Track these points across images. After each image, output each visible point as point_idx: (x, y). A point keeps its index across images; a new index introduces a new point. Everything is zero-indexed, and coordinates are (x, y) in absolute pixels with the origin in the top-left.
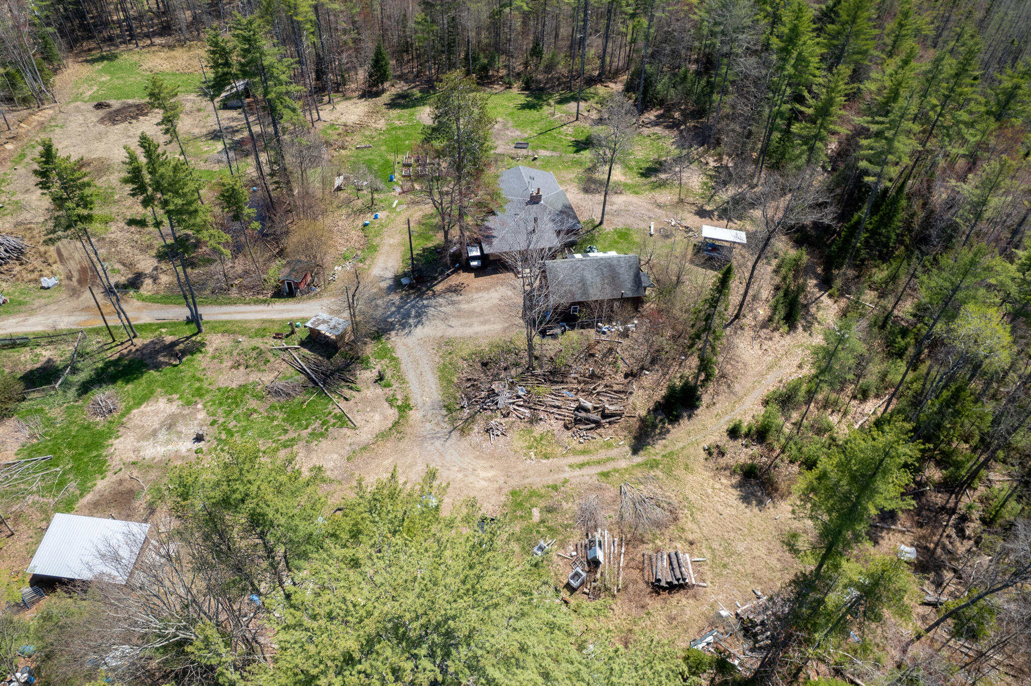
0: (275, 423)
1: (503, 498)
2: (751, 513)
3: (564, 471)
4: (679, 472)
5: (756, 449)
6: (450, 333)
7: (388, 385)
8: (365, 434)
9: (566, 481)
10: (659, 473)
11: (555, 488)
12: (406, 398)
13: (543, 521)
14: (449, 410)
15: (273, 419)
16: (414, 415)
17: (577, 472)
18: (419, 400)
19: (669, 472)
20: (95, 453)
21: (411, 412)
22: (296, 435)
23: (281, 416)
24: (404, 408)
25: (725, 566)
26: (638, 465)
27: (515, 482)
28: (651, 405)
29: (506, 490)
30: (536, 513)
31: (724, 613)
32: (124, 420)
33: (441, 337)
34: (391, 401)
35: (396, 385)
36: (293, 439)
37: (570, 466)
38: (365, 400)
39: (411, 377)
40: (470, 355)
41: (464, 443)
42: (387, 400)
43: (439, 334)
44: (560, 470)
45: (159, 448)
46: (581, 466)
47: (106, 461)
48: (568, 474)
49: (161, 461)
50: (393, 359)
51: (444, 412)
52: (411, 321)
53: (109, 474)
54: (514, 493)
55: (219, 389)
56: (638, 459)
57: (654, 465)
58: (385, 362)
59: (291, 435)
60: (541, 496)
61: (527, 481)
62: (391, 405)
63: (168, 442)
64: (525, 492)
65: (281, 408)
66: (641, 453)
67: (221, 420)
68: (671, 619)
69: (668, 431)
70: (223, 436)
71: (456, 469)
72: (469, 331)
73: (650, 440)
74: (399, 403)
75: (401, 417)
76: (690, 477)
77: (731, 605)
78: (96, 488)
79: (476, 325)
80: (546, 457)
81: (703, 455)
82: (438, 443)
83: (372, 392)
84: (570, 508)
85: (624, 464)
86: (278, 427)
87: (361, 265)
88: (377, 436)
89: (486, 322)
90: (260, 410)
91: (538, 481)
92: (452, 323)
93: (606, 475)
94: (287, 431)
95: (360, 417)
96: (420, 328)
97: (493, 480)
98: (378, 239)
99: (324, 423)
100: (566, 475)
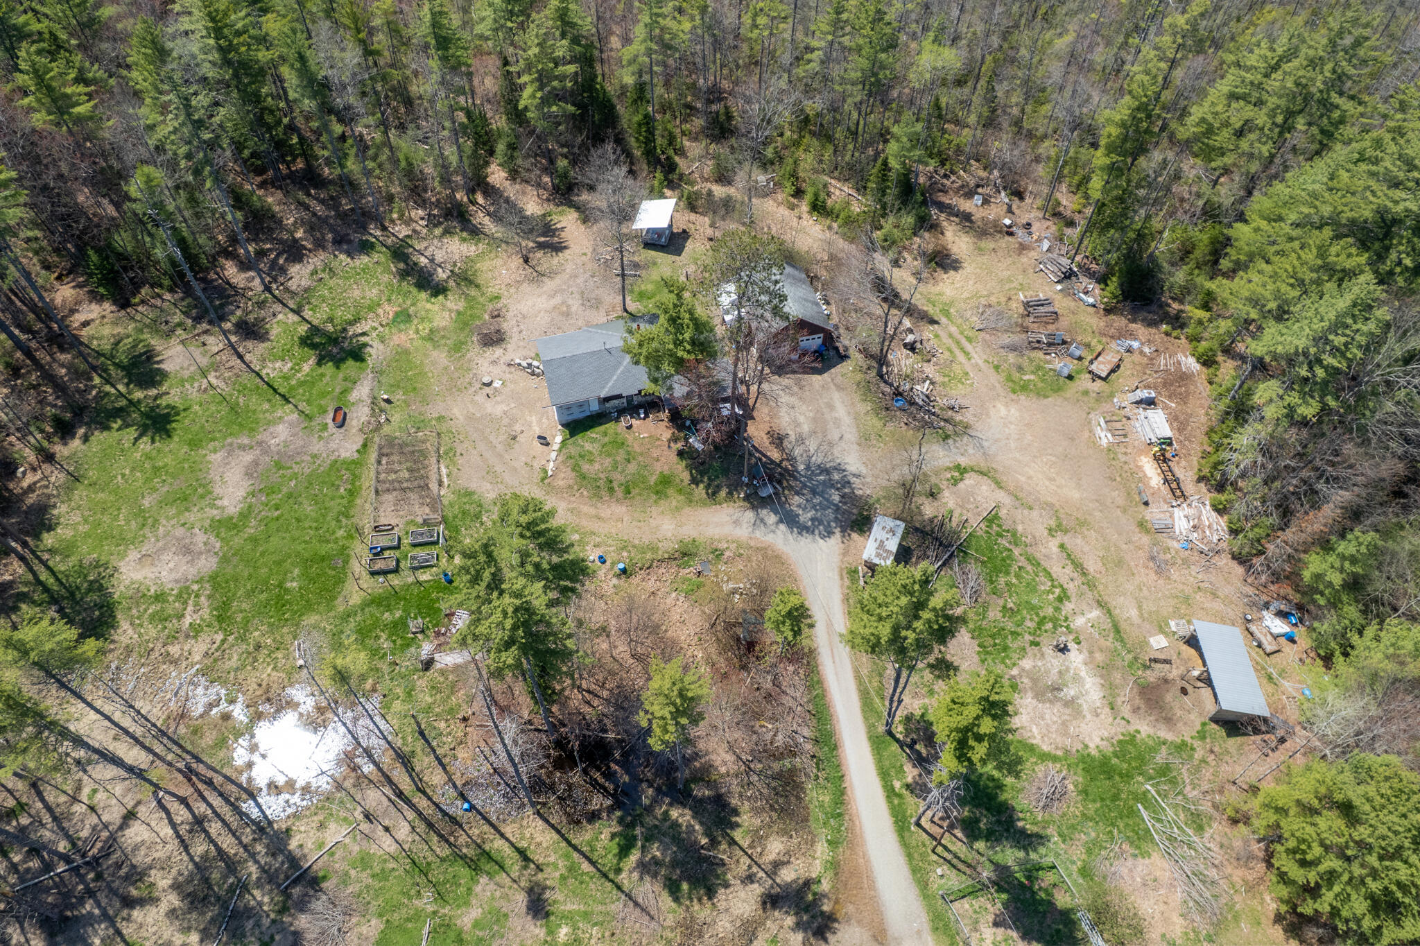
0: (1014, 581)
1: (1022, 398)
2: (967, 267)
3: (977, 365)
4: (945, 299)
6: (851, 437)
7: (937, 487)
8: (1001, 496)
9: (987, 362)
10: (952, 310)
11: (997, 368)
12: (948, 469)
13: (1033, 373)
14: (948, 437)
15: (1009, 585)
16: (963, 461)
17: (973, 354)
18: (946, 459)
19: (949, 305)
20: (1115, 761)
21: (963, 464)
22: (1022, 558)
23: (1002, 580)
24: (960, 469)
25: (1021, 285)
26: (950, 320)
27: (1001, 391)
29: (1014, 397)
30: (1026, 378)
31: (1059, 288)
32: (1059, 753)
33: (859, 445)
34: (955, 481)
36: (1028, 559)
37: (969, 359)
38: (961, 505)
40: (879, 420)
41: (979, 426)
42: (955, 485)
43: (856, 447)
45: (1087, 686)
46: (966, 354)
47: (1120, 742)
48: (978, 360)
49: (1102, 676)
51: (950, 441)
52: (836, 477)
53: (1132, 729)
54: (1014, 392)
55: (983, 661)
56: (944, 320)
57: (947, 314)
59: (1023, 562)
60: (1010, 376)
61: (997, 385)
62: (962, 480)
63: (1077, 679)
64: (1010, 384)
65: (992, 581)
66: (936, 319)
67: (1028, 637)
68: (1073, 313)
69: (908, 300)
70: (1049, 626)
71: (1006, 430)
72: (848, 420)
73: (921, 312)
74: (956, 474)
75: (972, 470)
76: (948, 294)
77: (1052, 284)
78: (1151, 731)
79: (835, 414)
80: (967, 374)
81: (923, 284)
82: (986, 444)
83: (948, 499)
84: (1012, 358)
85: (953, 329)
86: (1018, 576)
87: (727, 554)
88: (1001, 488)
89: (831, 407)
90: (1001, 602)
91: (994, 379)
92: (836, 437)
93: (969, 339)
94: (1020, 568)
95: (985, 505)
96: (848, 467)
97: (1007, 406)
98: (660, 545)
99: (1000, 535)
100: (980, 362)
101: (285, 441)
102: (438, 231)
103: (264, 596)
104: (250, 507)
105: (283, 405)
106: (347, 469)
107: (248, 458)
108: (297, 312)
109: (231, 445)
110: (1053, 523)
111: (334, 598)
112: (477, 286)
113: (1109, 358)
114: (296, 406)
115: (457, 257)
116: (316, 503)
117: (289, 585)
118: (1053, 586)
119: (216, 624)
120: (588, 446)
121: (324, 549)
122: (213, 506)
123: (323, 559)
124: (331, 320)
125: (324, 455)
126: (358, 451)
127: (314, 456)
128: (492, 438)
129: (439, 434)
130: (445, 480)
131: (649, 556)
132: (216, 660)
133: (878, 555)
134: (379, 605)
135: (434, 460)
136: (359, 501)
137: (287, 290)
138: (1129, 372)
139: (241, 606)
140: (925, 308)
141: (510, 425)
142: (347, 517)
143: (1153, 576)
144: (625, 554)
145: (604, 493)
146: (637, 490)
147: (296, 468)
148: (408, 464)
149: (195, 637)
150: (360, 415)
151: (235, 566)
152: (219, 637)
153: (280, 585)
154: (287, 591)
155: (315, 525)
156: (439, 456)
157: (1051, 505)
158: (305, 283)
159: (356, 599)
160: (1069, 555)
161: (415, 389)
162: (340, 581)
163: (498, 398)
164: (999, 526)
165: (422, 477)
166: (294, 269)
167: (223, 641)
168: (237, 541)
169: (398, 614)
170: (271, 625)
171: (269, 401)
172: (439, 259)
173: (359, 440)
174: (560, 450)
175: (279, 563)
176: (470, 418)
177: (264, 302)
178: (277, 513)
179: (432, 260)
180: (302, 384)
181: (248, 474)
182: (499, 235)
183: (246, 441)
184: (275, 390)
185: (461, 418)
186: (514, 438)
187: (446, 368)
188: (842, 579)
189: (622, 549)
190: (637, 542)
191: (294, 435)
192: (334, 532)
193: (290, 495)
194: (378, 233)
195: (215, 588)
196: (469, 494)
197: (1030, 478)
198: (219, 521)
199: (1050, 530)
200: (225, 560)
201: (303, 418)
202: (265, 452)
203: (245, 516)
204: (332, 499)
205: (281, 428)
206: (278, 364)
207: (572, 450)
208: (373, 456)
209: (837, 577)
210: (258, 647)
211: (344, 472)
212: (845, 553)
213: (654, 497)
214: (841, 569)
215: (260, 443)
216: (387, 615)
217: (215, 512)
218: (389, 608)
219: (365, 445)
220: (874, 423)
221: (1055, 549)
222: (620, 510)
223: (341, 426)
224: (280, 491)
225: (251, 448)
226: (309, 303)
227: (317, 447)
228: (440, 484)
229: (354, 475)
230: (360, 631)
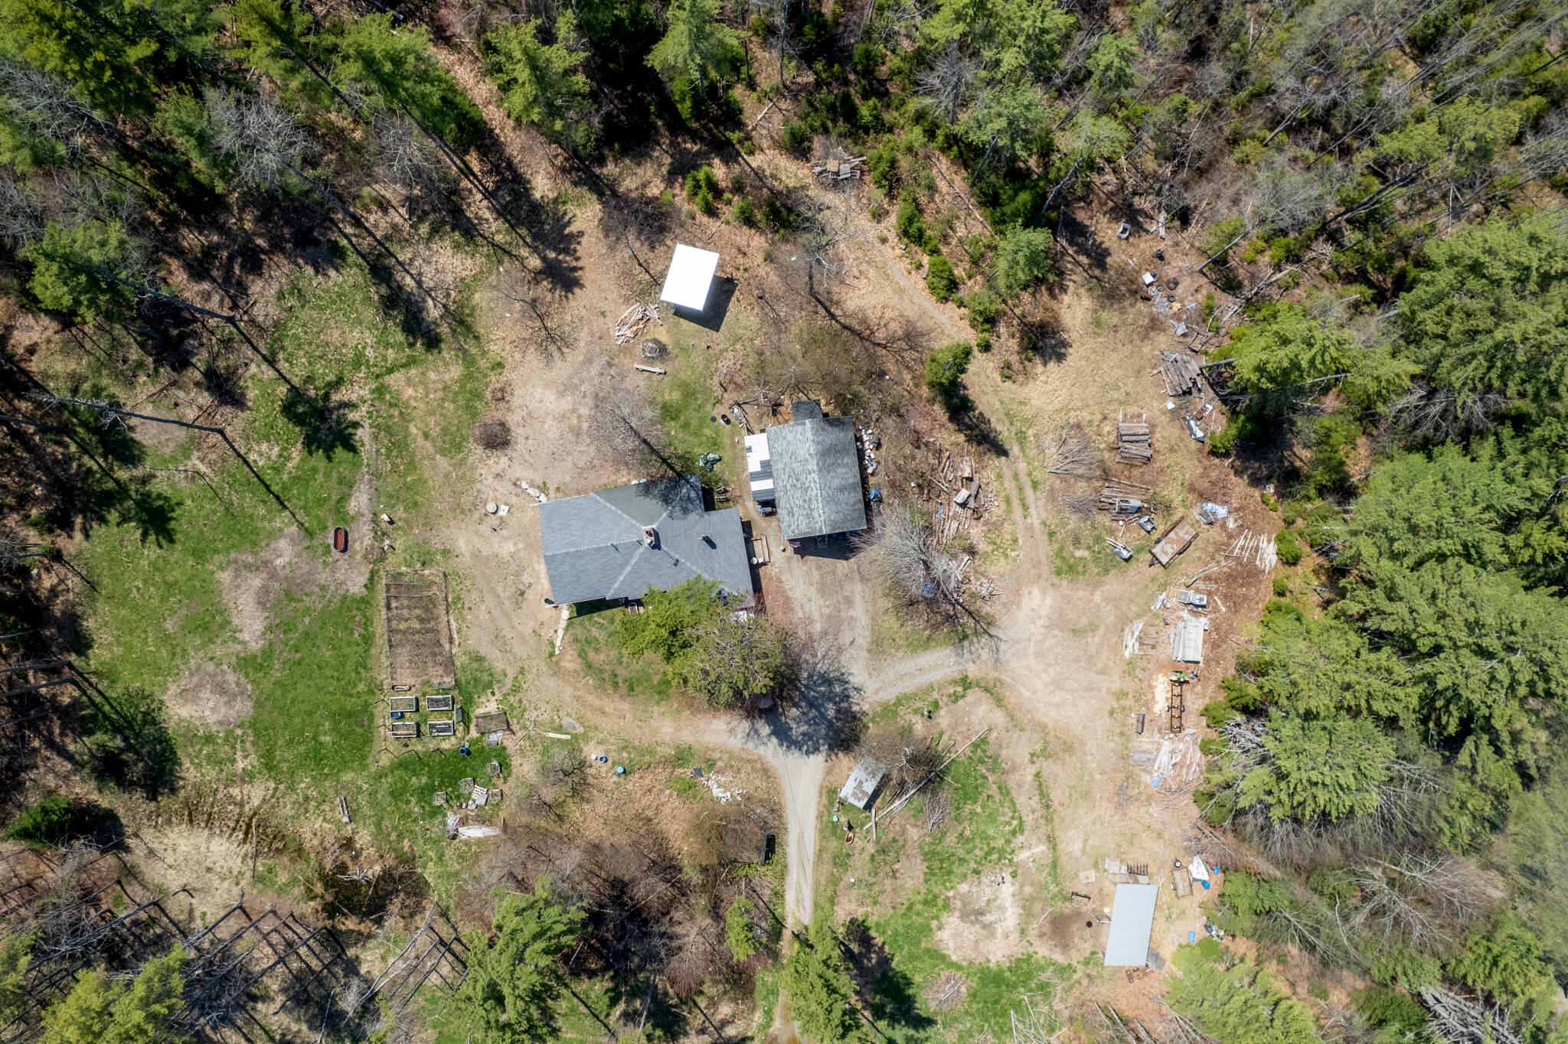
0: (979, 810)
1: (1065, 583)
2: (1075, 356)
3: (1032, 524)
4: (1028, 411)
5: (1002, 329)
6: (863, 641)
7: (936, 704)
8: (999, 717)
9: (1044, 523)
10: (1030, 432)
11: (1051, 534)
12: (954, 682)
13: (1089, 548)
14: (965, 637)
15: (973, 813)
16: (973, 671)
17: (1033, 511)
18: (955, 668)
19: (1030, 422)
20: (1007, 974)
21: (971, 676)
22: (994, 786)
23: (968, 807)
24: (965, 683)
25: (1127, 394)
26: (1022, 449)
27: (1045, 570)
28: (951, 426)
29: (1055, 580)
30: (1078, 554)
31: (1170, 405)
32: (965, 964)
33: (869, 651)
34: (956, 698)
35: (935, 695)
36: (1000, 788)
37: (1025, 517)
38: (954, 727)
39: (923, 680)
40: (898, 619)
41: (1003, 621)
42: (954, 702)
43: (865, 654)
44: (1031, 528)
45: (1008, 914)
46: (1025, 507)
47: (1018, 960)
48: (1035, 520)
49: (1023, 907)
50: (899, 702)
51: (966, 643)
52: (838, 689)
53: (1031, 950)
54: (1058, 573)
55: (926, 881)
56: (1015, 450)
57: (1021, 437)
58: (901, 711)
59: (993, 790)
60: (1061, 549)
61: (1044, 560)
62: (963, 696)
63: (1002, 909)
64: (1058, 562)
65: (958, 808)
66: (1007, 447)
67: (973, 865)
68: (1172, 450)
69: (981, 414)
70: (995, 856)
71: (1032, 627)
72: (864, 620)
73: (992, 435)
74: (960, 689)
75: (978, 685)
76: (1034, 402)
77: (1164, 398)
78: (1047, 953)
79: (852, 613)
80: (1015, 541)
81: (1008, 383)
82: (1003, 646)
83: (943, 719)
84: (1073, 521)
85: (1022, 466)
86: (983, 806)
87: (719, 764)
88: (999, 706)
89: (849, 602)
90: (960, 828)
91: (1044, 550)
92: (848, 641)
93: (1035, 485)
94: (989, 797)
95: (977, 727)
96: (851, 678)
97: (1044, 592)
98: (658, 749)
99: (981, 761)
100: (1036, 523)
101: (290, 563)
102: (424, 229)
103: (302, 748)
104: (270, 645)
105: (280, 511)
106: (358, 609)
107: (257, 582)
108: (271, 362)
109: (236, 561)
110: (1038, 747)
111: (363, 758)
112: (476, 338)
113: (1181, 534)
114: (293, 515)
115: (449, 278)
116: (334, 649)
117: (322, 738)
118: (1013, 818)
119: (265, 771)
120: (595, 632)
121: (350, 704)
122: (235, 640)
123: (350, 715)
124: (309, 379)
125: (333, 588)
126: (365, 586)
127: (323, 588)
128: (500, 590)
129: (445, 575)
130: (455, 636)
131: (647, 758)
132: (273, 807)
133: (854, 795)
134: (406, 768)
135: (442, 609)
136: (373, 651)
137: (252, 321)
138: (1197, 554)
139: (286, 756)
140: (999, 428)
141: (517, 574)
142: (365, 668)
143: (1111, 810)
144: (625, 755)
145: (608, 686)
146: (641, 688)
147: (307, 602)
148: (418, 612)
149: (251, 782)
150: (362, 537)
151: (270, 713)
152: (272, 785)
153: (315, 738)
154: (321, 744)
155: (336, 674)
156: (448, 605)
157: (1043, 727)
158: (274, 311)
159: (385, 760)
160: (1040, 785)
161: (416, 504)
162: (368, 740)
163: (504, 532)
164: (984, 751)
165: (433, 630)
166: (256, 287)
167: (276, 789)
168: (267, 685)
169: (424, 780)
170: (314, 778)
171: (264, 502)
172: (428, 283)
173: (365, 570)
174: (566, 629)
175: (310, 714)
176: (476, 555)
177: (230, 340)
178: (298, 655)
179: (419, 283)
180: (295, 480)
181: (261, 604)
182: (498, 238)
183: (250, 559)
184: (267, 487)
185: (467, 555)
186: (522, 594)
187: (447, 476)
188: (821, 795)
189: (624, 748)
190: (636, 743)
191: (299, 555)
192: (355, 686)
193: (307, 634)
194: (349, 230)
195: (257, 735)
196: (480, 659)
197: (1035, 692)
198: (244, 659)
199: (1032, 755)
200: (258, 705)
201: (303, 534)
202: (273, 576)
203: (268, 653)
204: (349, 645)
205: (282, 543)
206: (264, 447)
207: (578, 631)
208: (381, 597)
209: (817, 794)
210: (307, 798)
211: (355, 612)
212: (829, 772)
213: (657, 697)
214: (822, 787)
215: (266, 563)
216: (414, 779)
217: (239, 647)
218: (415, 773)
219: (371, 579)
220: (891, 623)
221: (1030, 778)
222: (625, 706)
223: (344, 551)
224: (296, 629)
225: (257, 569)
226: (282, 348)
227: (323, 577)
228: (451, 641)
229: (365, 617)
230: (392, 794)
